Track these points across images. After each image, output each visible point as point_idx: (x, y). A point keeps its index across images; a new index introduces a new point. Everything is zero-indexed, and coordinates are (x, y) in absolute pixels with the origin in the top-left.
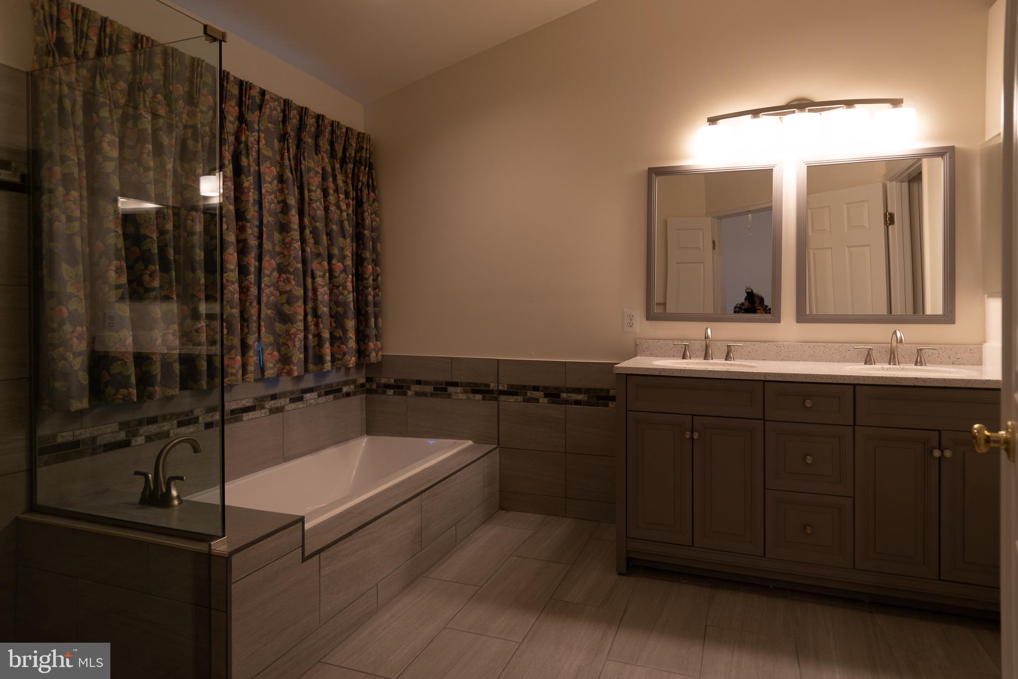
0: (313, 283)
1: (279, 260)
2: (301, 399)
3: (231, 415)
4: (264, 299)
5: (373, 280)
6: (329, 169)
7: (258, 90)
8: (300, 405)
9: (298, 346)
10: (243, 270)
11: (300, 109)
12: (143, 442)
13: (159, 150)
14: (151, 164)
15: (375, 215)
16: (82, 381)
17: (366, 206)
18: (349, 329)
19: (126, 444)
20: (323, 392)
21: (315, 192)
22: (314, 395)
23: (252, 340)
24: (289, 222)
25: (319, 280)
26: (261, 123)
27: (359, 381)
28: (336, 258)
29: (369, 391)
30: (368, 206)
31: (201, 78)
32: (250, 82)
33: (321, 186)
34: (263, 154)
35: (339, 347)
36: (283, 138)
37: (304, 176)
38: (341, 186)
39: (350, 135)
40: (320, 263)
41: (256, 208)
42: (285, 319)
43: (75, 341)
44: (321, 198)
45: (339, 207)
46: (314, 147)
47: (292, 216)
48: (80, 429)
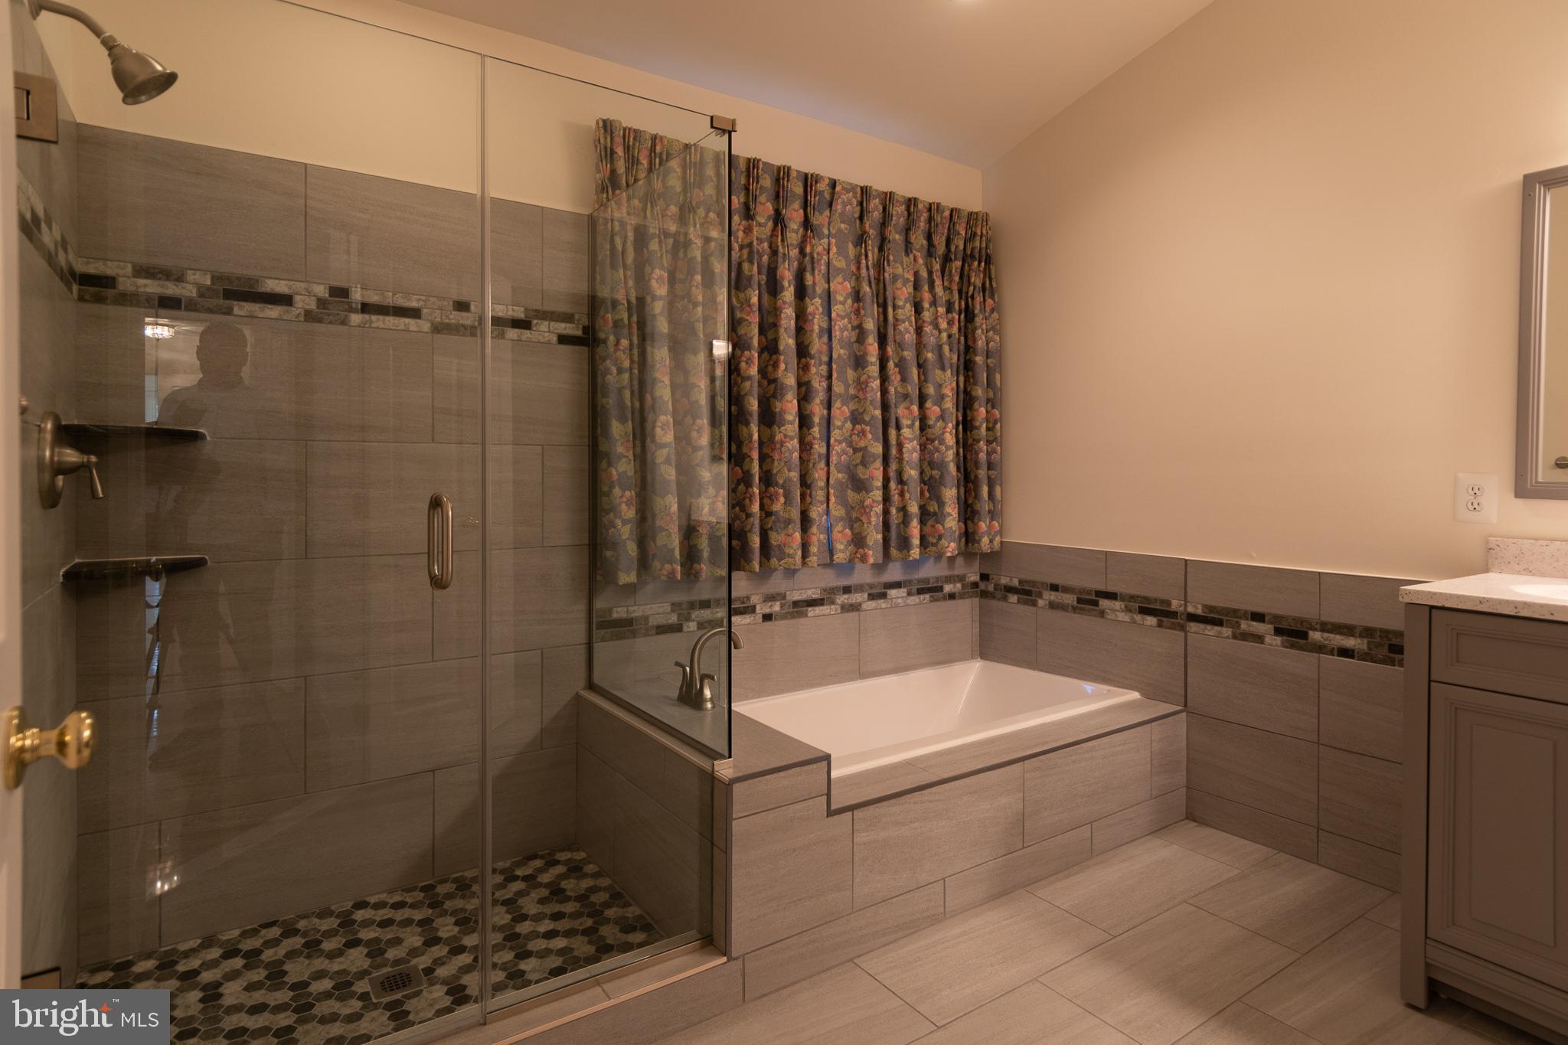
0: (899, 435)
1: (852, 406)
2: (883, 596)
3: (793, 608)
4: (834, 459)
5: (988, 429)
6: (924, 274)
7: (827, 181)
8: (882, 603)
9: (874, 523)
10: (804, 421)
11: (883, 196)
12: (696, 629)
13: (709, 281)
14: (700, 298)
15: (994, 331)
16: (630, 552)
17: (979, 320)
18: (946, 501)
19: (677, 628)
20: (914, 590)
21: (903, 308)
22: (903, 592)
23: (816, 512)
24: (865, 354)
25: (906, 432)
26: (832, 224)
27: (969, 578)
28: (930, 400)
29: (984, 594)
30: (983, 319)
31: (757, 183)
32: (816, 173)
33: (912, 299)
34: (835, 266)
35: (933, 526)
36: (861, 240)
37: (889, 288)
38: (941, 295)
39: (955, 219)
40: (908, 408)
41: (825, 339)
42: (860, 485)
43: (624, 506)
44: (911, 316)
45: (936, 326)
46: (903, 246)
47: (869, 345)
48: (632, 606)
